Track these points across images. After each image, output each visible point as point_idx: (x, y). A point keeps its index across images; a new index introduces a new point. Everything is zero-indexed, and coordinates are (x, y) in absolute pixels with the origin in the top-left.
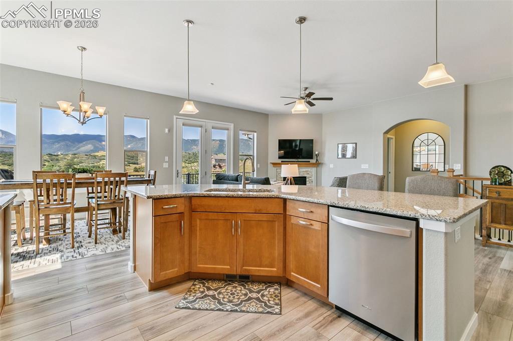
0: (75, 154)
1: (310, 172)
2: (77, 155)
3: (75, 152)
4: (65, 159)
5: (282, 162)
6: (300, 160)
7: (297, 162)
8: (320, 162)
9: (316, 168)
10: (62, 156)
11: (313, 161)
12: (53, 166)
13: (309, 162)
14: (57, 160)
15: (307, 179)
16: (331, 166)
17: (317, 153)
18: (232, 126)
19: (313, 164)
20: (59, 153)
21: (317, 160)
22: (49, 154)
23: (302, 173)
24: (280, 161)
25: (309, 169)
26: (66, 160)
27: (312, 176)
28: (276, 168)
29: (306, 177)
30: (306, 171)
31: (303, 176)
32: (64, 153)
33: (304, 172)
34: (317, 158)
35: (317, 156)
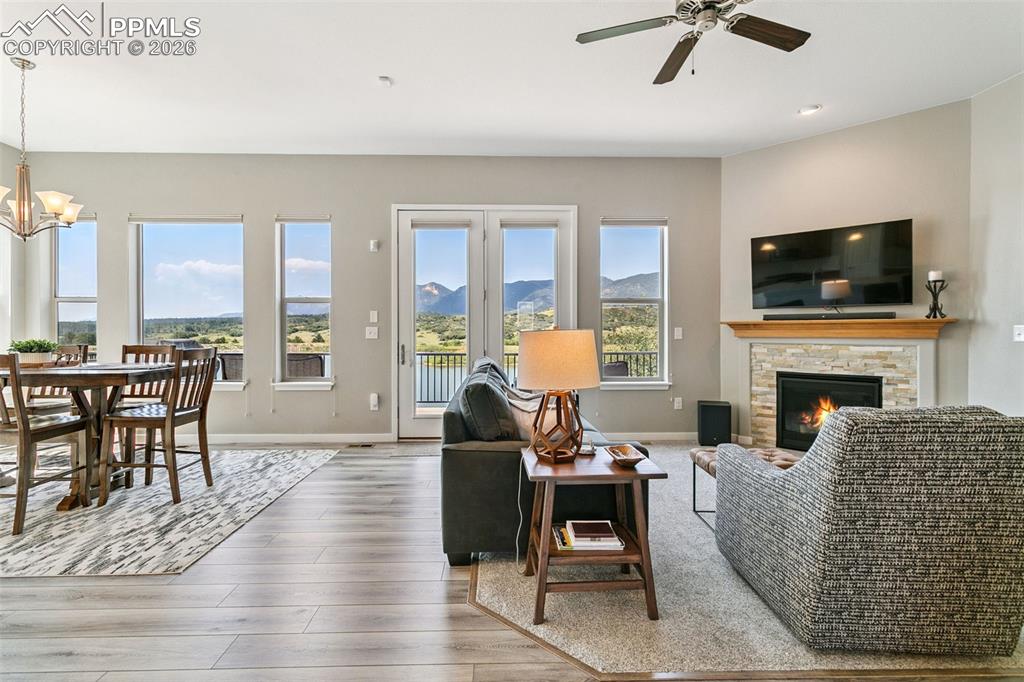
1: (901, 358)
5: (766, 318)
7: (828, 317)
8: (950, 317)
9: (930, 345)
11: (918, 311)
13: (891, 316)
15: (886, 390)
17: (933, 276)
18: (570, 214)
19: (915, 325)
21: (935, 309)
23: (859, 361)
24: (758, 316)
25: (896, 348)
27: (912, 374)
28: (746, 343)
29: (878, 380)
30: (880, 356)
31: (869, 373)
33: (872, 357)
34: (935, 297)
35: (935, 289)
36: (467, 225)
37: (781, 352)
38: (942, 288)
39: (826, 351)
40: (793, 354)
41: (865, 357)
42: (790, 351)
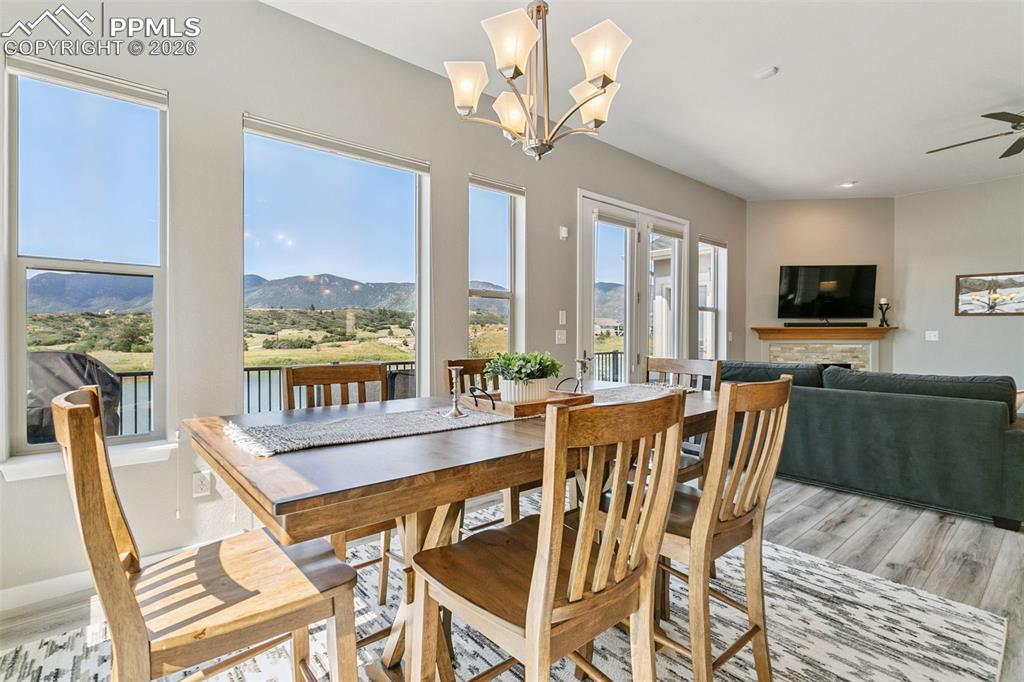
0: (142, 314)
1: (863, 352)
2: (144, 316)
3: (140, 310)
4: (120, 323)
5: (786, 325)
6: (831, 321)
7: (828, 325)
8: (889, 325)
9: (878, 342)
10: (113, 317)
11: (874, 323)
12: (96, 337)
13: (865, 325)
14: (104, 325)
16: (932, 336)
17: (883, 301)
19: (873, 331)
20: (107, 312)
21: (884, 320)
22: (88, 314)
23: (838, 355)
24: (780, 323)
25: (858, 345)
26: (122, 326)
27: (867, 362)
28: (766, 343)
29: (849, 366)
30: (851, 351)
31: (844, 361)
32: (118, 312)
33: (846, 352)
34: (884, 314)
35: (884, 309)
36: (632, 225)
37: (791, 349)
38: (887, 309)
39: (819, 348)
40: (799, 351)
41: (842, 352)
42: (796, 349)
